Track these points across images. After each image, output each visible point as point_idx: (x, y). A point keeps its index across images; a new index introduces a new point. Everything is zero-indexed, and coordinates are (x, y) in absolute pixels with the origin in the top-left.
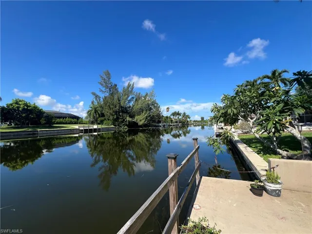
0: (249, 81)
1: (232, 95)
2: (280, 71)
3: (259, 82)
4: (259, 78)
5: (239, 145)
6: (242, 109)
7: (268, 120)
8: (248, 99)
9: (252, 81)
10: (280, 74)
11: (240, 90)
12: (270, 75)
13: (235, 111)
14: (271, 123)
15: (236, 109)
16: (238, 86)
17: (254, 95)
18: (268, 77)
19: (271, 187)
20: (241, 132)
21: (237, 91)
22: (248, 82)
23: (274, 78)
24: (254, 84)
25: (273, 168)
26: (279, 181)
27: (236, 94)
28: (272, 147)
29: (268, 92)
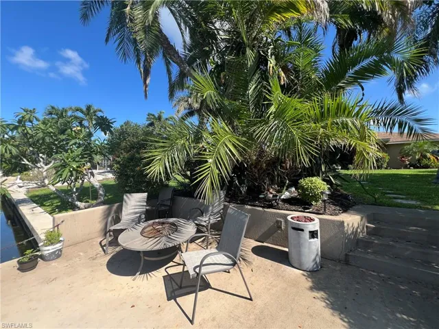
0: (56, 107)
1: (9, 122)
2: (96, 108)
3: (69, 113)
4: (71, 108)
5: (21, 208)
6: (31, 149)
7: (64, 166)
8: (41, 135)
9: (61, 108)
10: (95, 112)
11: (27, 117)
12: (84, 109)
13: (14, 151)
14: (67, 170)
15: (17, 147)
16: (26, 111)
17: (51, 130)
18: (82, 111)
19: (48, 250)
20: (35, 185)
21: (23, 117)
22: (53, 108)
23: (88, 114)
24: (62, 113)
25: (58, 226)
26: (61, 239)
27: (20, 122)
28: (70, 200)
29: (69, 130)
